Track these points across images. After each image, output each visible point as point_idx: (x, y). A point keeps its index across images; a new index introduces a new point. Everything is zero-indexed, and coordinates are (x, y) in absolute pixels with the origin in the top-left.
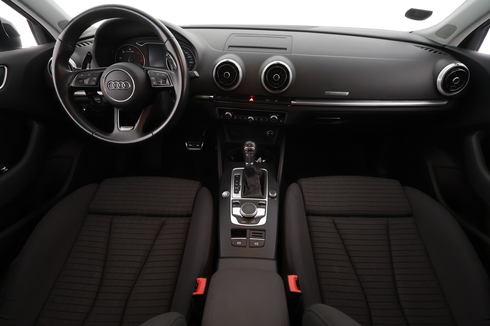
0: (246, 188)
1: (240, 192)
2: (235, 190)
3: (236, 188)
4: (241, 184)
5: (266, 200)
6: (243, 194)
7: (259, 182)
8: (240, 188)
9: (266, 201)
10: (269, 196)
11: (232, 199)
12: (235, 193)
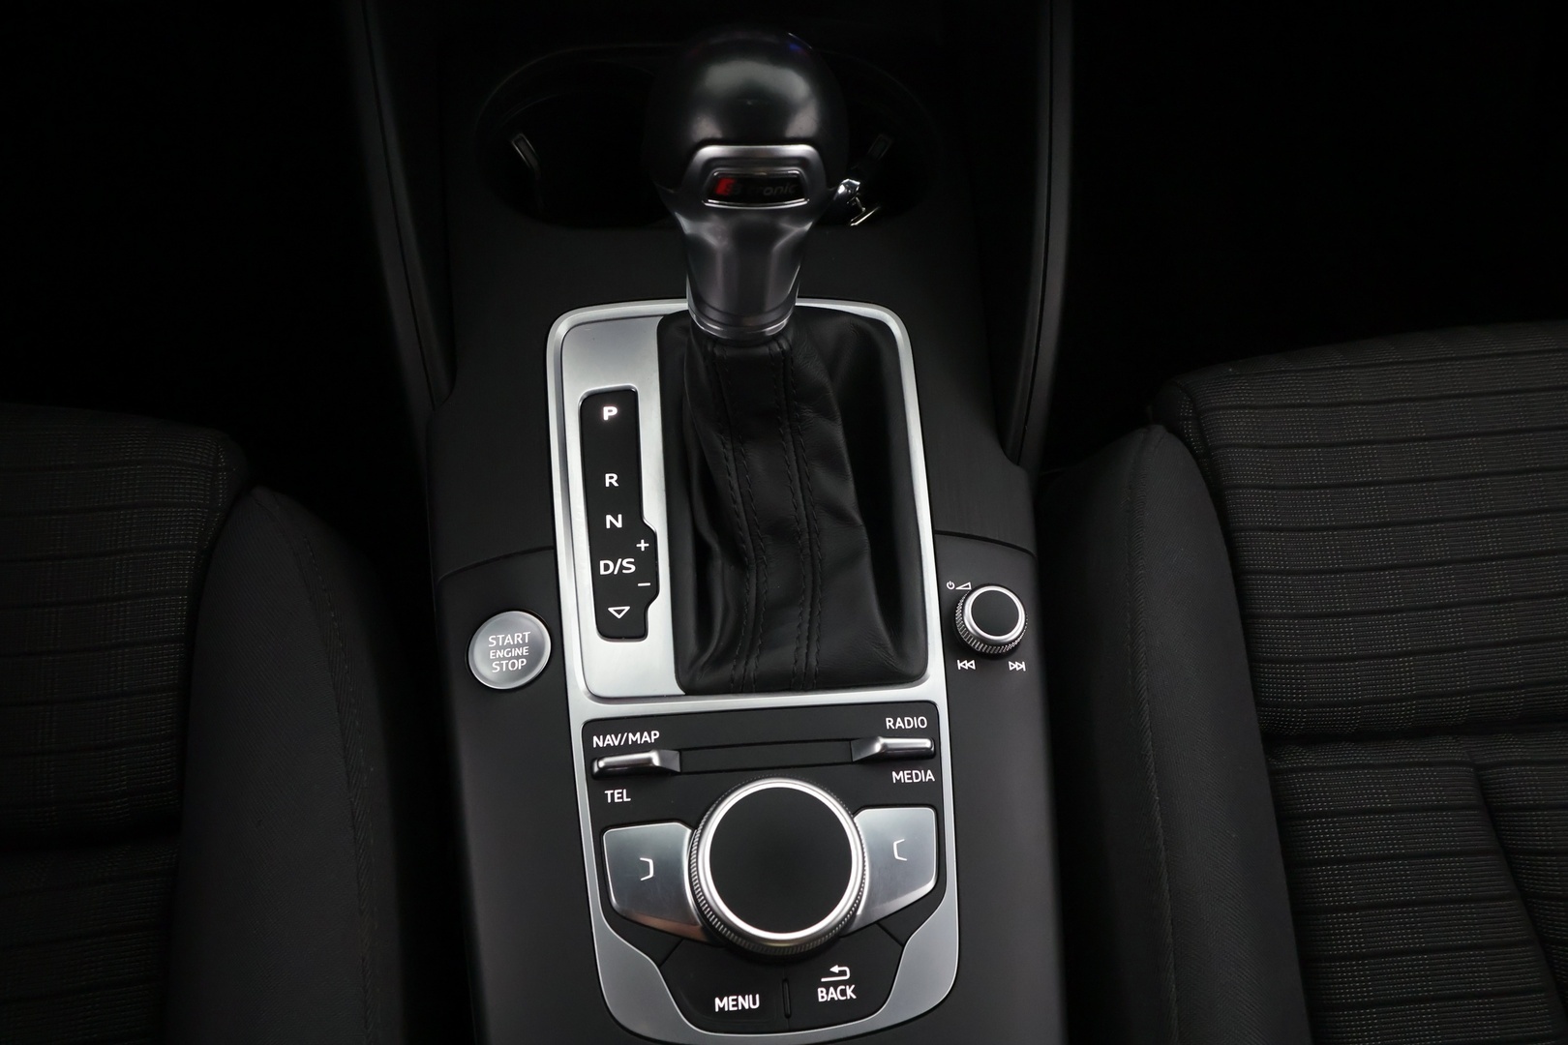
0: (719, 566)
1: (659, 613)
2: (605, 591)
3: (609, 567)
4: (654, 512)
5: (933, 686)
6: (692, 646)
7: (847, 495)
8: (648, 564)
9: (927, 708)
10: (955, 644)
11: (581, 709)
12: (610, 630)
